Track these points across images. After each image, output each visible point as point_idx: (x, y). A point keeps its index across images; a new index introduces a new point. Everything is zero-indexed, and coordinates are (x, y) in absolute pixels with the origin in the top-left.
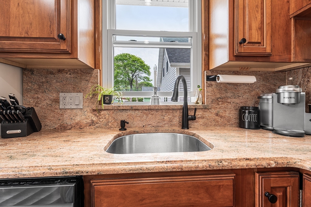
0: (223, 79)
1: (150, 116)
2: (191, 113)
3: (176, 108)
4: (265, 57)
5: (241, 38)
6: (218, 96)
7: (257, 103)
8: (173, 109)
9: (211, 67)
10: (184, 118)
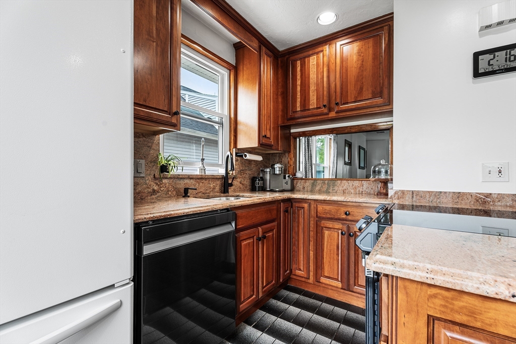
0: (249, 157)
1: (201, 184)
2: (230, 182)
3: (218, 177)
4: (270, 146)
5: (263, 135)
6: (241, 169)
8: (217, 178)
9: (239, 147)
10: (225, 185)
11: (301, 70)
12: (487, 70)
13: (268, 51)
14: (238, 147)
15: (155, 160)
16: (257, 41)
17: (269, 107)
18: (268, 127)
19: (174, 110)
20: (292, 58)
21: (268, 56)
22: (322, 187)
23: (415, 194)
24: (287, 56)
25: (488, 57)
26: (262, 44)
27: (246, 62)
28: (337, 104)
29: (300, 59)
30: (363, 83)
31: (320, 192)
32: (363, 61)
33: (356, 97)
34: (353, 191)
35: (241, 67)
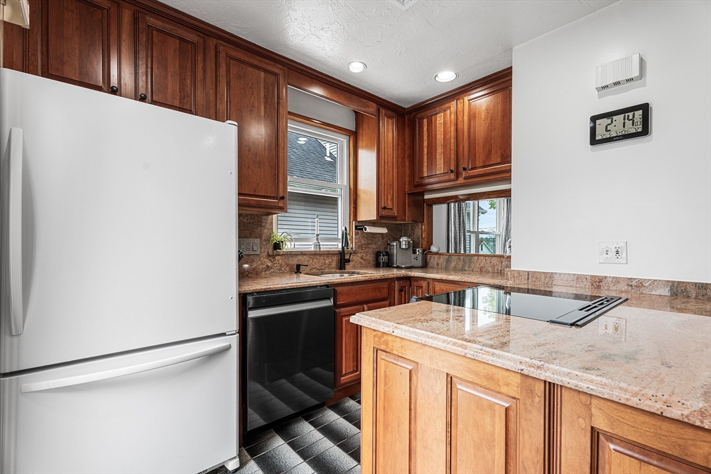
0: (369, 229)
1: (315, 260)
2: (347, 257)
3: (335, 253)
4: (394, 218)
5: (383, 206)
6: (364, 243)
7: (386, 248)
8: (332, 254)
9: (360, 219)
10: (342, 260)
11: (428, 129)
12: (604, 137)
13: (388, 112)
14: (358, 220)
15: (268, 240)
16: (374, 105)
17: (391, 174)
18: (390, 197)
19: (281, 195)
20: (419, 116)
21: (389, 117)
22: (457, 263)
23: (530, 275)
24: (414, 114)
25: (606, 121)
26: (381, 106)
27: (365, 126)
28: (464, 169)
29: (427, 117)
30: (491, 145)
31: (456, 270)
32: (491, 120)
33: (484, 161)
34: (490, 269)
35: (361, 132)
